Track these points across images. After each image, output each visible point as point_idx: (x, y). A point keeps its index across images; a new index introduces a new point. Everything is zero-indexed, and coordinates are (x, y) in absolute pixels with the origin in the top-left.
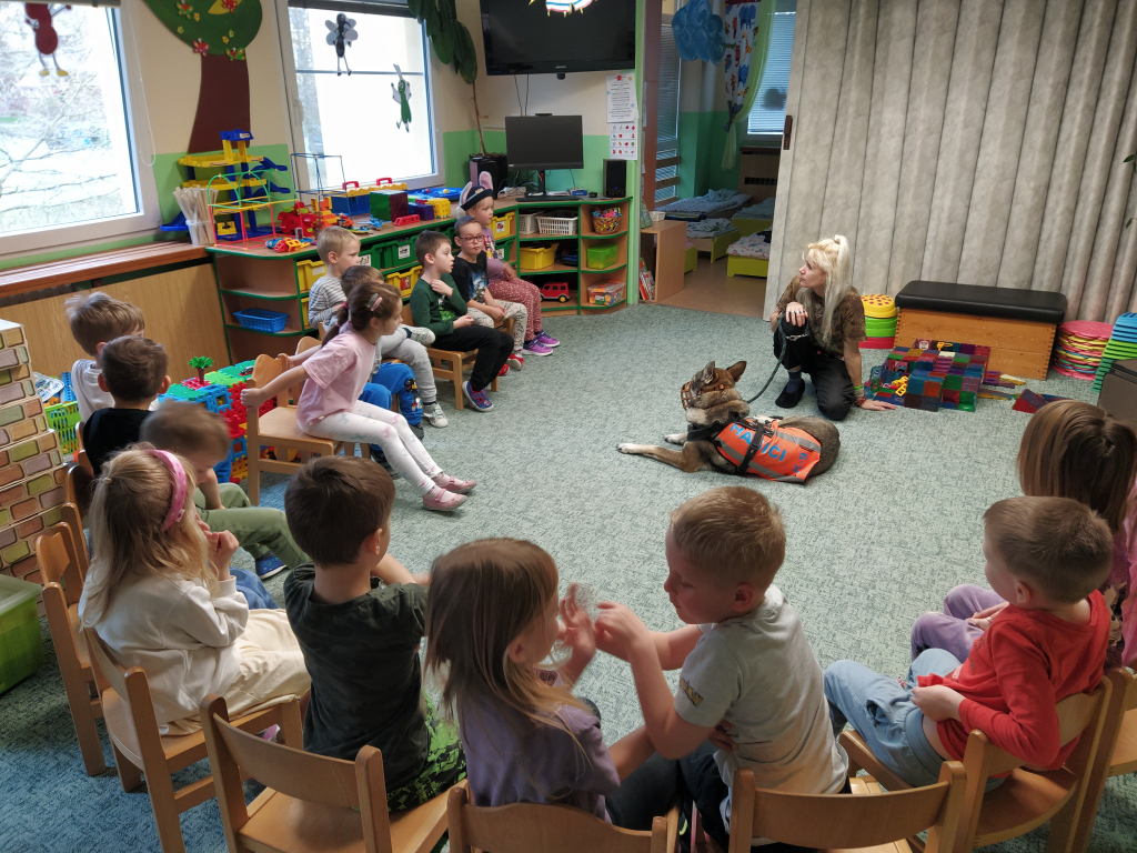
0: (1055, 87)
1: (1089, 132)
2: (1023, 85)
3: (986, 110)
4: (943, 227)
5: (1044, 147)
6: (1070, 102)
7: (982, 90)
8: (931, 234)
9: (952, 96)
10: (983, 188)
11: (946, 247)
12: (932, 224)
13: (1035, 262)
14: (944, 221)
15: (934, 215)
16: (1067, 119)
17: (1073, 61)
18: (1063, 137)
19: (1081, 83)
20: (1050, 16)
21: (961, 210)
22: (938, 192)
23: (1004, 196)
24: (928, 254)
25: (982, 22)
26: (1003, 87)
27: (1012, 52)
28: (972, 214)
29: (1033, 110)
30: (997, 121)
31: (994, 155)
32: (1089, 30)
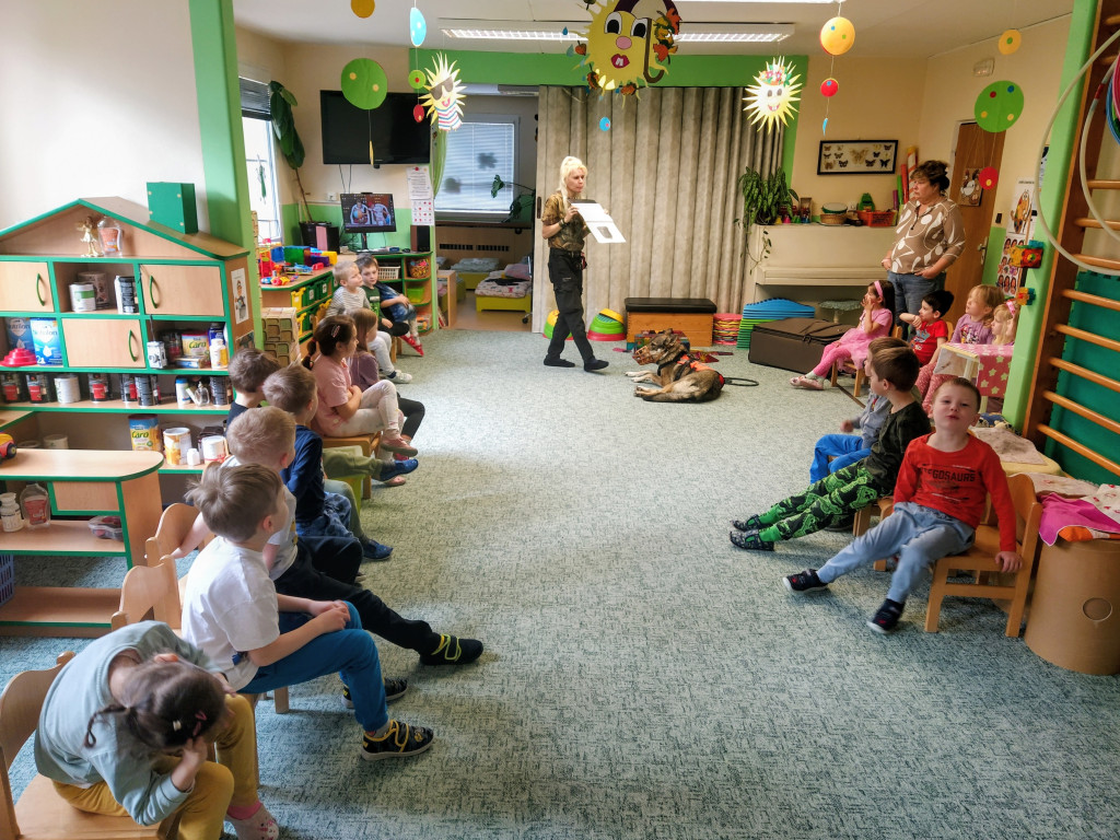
0: (691, 182)
1: (711, 206)
2: (674, 181)
3: (655, 195)
4: (640, 265)
5: (690, 216)
6: (699, 190)
7: (653, 183)
8: (632, 269)
9: (637, 186)
10: (659, 239)
11: (642, 277)
12: (633, 263)
13: (690, 282)
14: (640, 261)
15: (633, 257)
16: (699, 200)
17: (698, 168)
18: (697, 210)
19: (704, 180)
20: (684, 143)
21: (648, 254)
22: (634, 243)
23: (670, 245)
24: (632, 282)
25: (649, 145)
26: (664, 182)
27: (666, 162)
28: (654, 257)
29: (681, 195)
30: (663, 201)
31: (662, 220)
32: (705, 152)
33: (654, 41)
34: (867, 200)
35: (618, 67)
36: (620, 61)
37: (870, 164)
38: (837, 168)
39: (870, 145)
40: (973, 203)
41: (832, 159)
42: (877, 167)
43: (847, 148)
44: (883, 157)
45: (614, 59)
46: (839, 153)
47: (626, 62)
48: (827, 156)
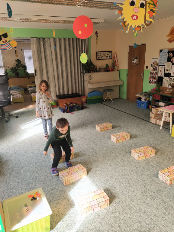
1: (75, 69)
2: (66, 63)
8: (60, 87)
9: (58, 65)
15: (60, 84)
18: (72, 71)
24: (60, 90)
25: (60, 54)
33: (148, 10)
34: (107, 65)
35: (134, 19)
36: (135, 17)
37: (107, 57)
38: (100, 58)
39: (107, 52)
40: (137, 64)
41: (99, 56)
42: (108, 58)
43: (102, 53)
44: (109, 55)
45: (132, 16)
46: (100, 54)
47: (137, 18)
48: (98, 55)
